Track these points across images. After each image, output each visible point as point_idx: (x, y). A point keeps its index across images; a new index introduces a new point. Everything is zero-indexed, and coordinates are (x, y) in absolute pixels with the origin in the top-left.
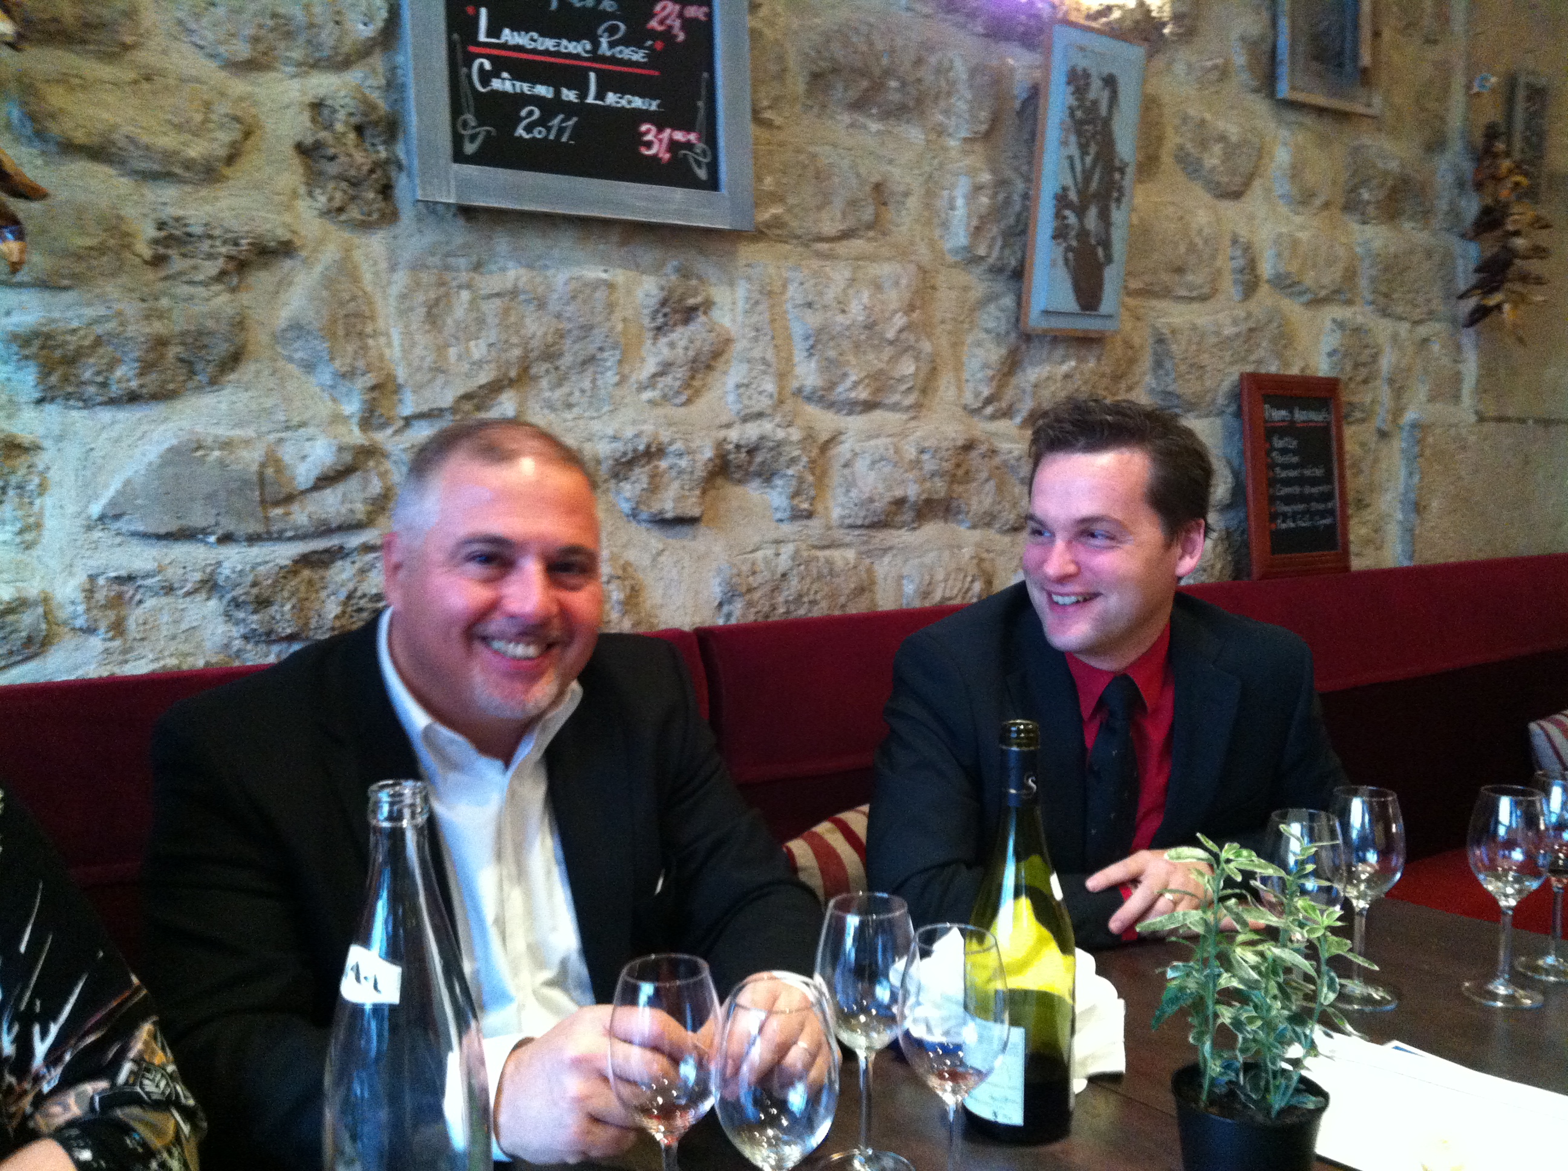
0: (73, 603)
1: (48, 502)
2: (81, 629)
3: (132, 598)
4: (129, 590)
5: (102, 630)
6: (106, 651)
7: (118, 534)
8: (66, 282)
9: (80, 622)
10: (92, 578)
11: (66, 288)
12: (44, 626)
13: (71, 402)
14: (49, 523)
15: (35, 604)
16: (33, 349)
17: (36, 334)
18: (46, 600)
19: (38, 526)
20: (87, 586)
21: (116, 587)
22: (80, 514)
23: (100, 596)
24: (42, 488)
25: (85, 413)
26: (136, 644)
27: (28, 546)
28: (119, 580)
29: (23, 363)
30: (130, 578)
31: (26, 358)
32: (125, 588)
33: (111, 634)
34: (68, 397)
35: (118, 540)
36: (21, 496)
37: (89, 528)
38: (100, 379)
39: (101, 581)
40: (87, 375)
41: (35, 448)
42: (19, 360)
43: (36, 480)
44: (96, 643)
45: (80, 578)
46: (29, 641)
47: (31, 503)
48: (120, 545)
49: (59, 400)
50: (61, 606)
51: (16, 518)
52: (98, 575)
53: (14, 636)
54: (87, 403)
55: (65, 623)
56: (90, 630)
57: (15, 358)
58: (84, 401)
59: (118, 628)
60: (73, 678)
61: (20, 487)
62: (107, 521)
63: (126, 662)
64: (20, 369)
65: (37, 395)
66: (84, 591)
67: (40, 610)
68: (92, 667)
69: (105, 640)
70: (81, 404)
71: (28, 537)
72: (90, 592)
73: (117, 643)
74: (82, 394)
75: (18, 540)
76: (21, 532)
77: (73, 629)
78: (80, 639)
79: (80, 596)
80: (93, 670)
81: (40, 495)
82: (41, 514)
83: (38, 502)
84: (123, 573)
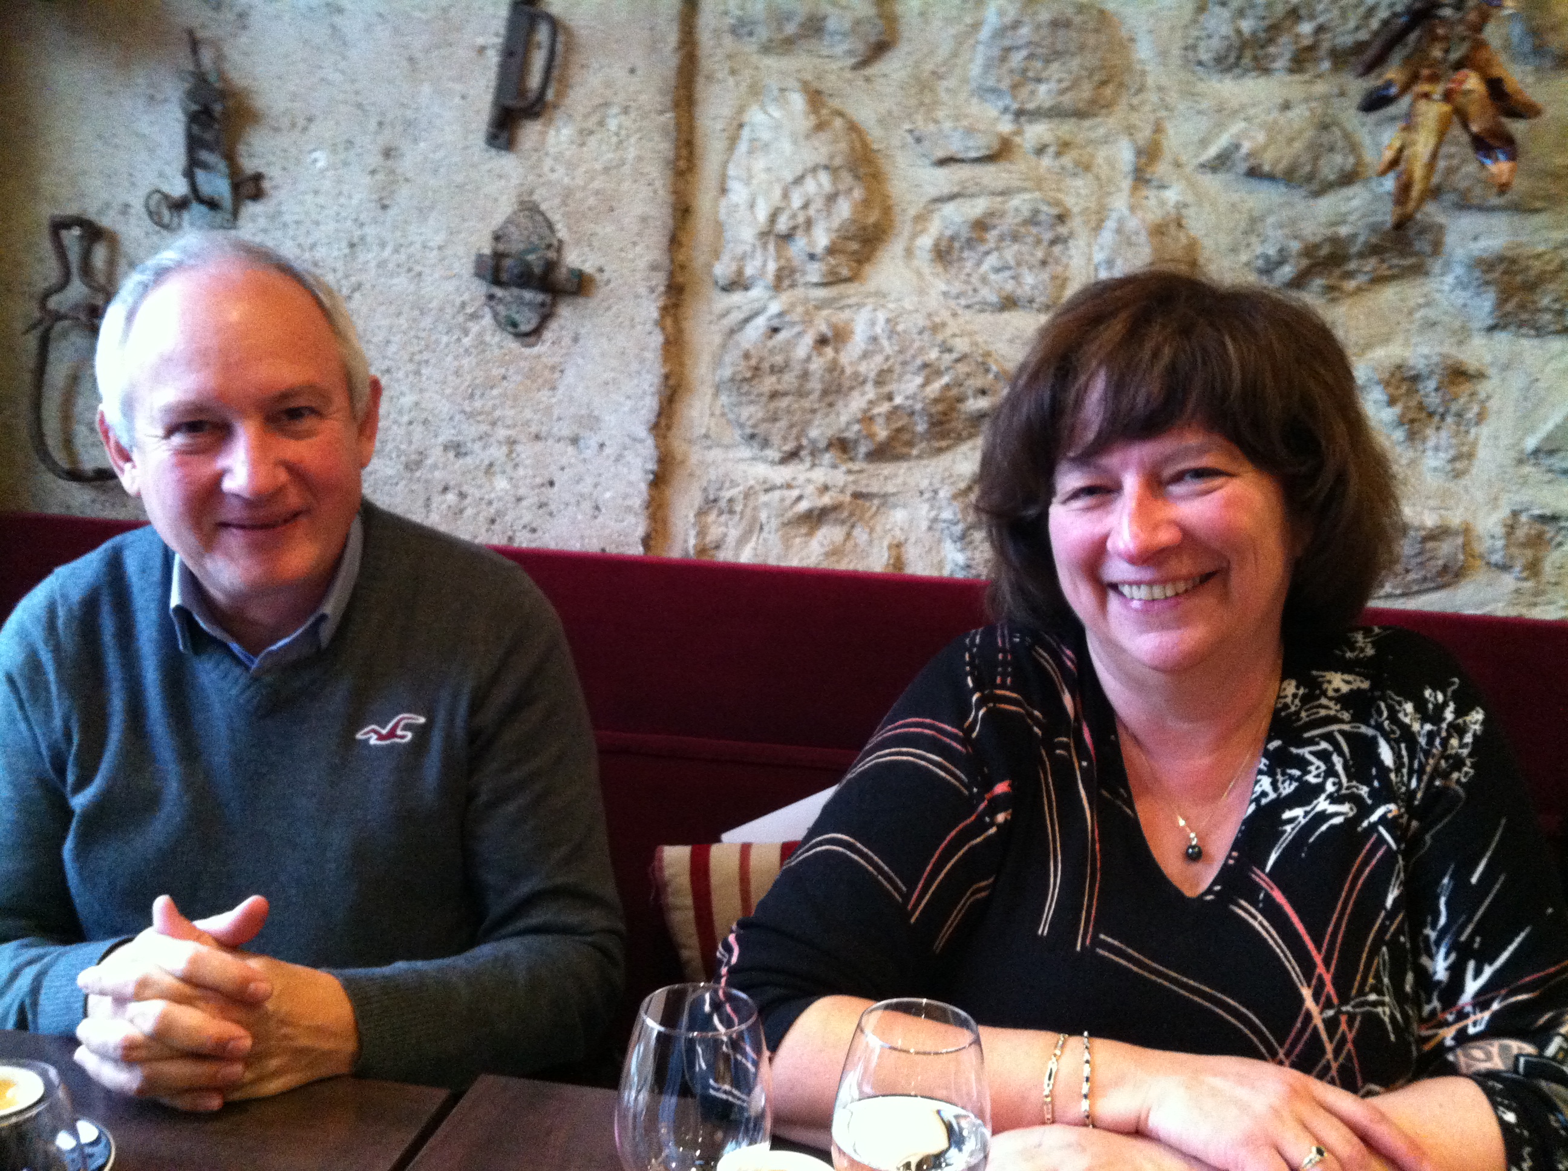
0: (1493, 537)
1: (1485, 431)
2: (1496, 565)
3: (1552, 539)
4: (1550, 531)
5: (1517, 569)
6: (1517, 591)
7: (1550, 471)
8: (1538, 204)
9: (1496, 558)
10: (1515, 514)
11: (1537, 211)
12: (1461, 557)
13: (1524, 331)
14: (1483, 453)
15: (1456, 533)
16: (1496, 275)
17: (1501, 259)
18: (1466, 531)
19: (1470, 456)
20: (1509, 522)
21: (1538, 526)
22: (1514, 446)
23: (1521, 533)
24: (1480, 418)
25: (1536, 342)
26: (1549, 587)
27: (1458, 475)
28: (1543, 519)
29: (1483, 289)
30: (1554, 518)
31: (1487, 283)
32: (1546, 528)
33: (1525, 574)
34: (1521, 324)
35: (1550, 476)
36: (1458, 424)
37: (1520, 462)
38: (1557, 306)
39: (1524, 518)
40: (1545, 301)
41: (1480, 376)
42: (1479, 286)
43: (1476, 409)
44: (1508, 581)
45: (1503, 512)
46: (1445, 568)
47: (1467, 432)
48: (1550, 482)
49: (1513, 328)
50: (1479, 538)
51: (1451, 446)
52: (1521, 511)
53: (1432, 563)
54: (1540, 332)
55: (1481, 557)
56: (1505, 568)
57: (1475, 283)
58: (1537, 329)
59: (1533, 568)
60: (1479, 612)
61: (1459, 415)
62: (1541, 455)
63: (1535, 605)
64: (1478, 295)
65: (1490, 322)
66: (1505, 526)
67: (1460, 540)
68: (1500, 605)
69: (1519, 579)
70: (1532, 332)
71: (1459, 465)
72: (1511, 528)
73: (1529, 585)
74: (1536, 322)
75: (1449, 467)
76: (1453, 460)
77: (1488, 563)
78: (1494, 574)
79: (1499, 531)
80: (1501, 609)
81: (1477, 424)
82: (1474, 444)
83: (1473, 431)
84: (1548, 512)
